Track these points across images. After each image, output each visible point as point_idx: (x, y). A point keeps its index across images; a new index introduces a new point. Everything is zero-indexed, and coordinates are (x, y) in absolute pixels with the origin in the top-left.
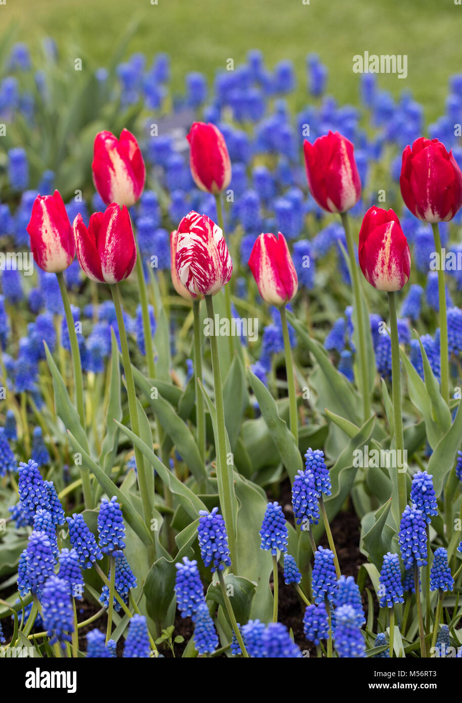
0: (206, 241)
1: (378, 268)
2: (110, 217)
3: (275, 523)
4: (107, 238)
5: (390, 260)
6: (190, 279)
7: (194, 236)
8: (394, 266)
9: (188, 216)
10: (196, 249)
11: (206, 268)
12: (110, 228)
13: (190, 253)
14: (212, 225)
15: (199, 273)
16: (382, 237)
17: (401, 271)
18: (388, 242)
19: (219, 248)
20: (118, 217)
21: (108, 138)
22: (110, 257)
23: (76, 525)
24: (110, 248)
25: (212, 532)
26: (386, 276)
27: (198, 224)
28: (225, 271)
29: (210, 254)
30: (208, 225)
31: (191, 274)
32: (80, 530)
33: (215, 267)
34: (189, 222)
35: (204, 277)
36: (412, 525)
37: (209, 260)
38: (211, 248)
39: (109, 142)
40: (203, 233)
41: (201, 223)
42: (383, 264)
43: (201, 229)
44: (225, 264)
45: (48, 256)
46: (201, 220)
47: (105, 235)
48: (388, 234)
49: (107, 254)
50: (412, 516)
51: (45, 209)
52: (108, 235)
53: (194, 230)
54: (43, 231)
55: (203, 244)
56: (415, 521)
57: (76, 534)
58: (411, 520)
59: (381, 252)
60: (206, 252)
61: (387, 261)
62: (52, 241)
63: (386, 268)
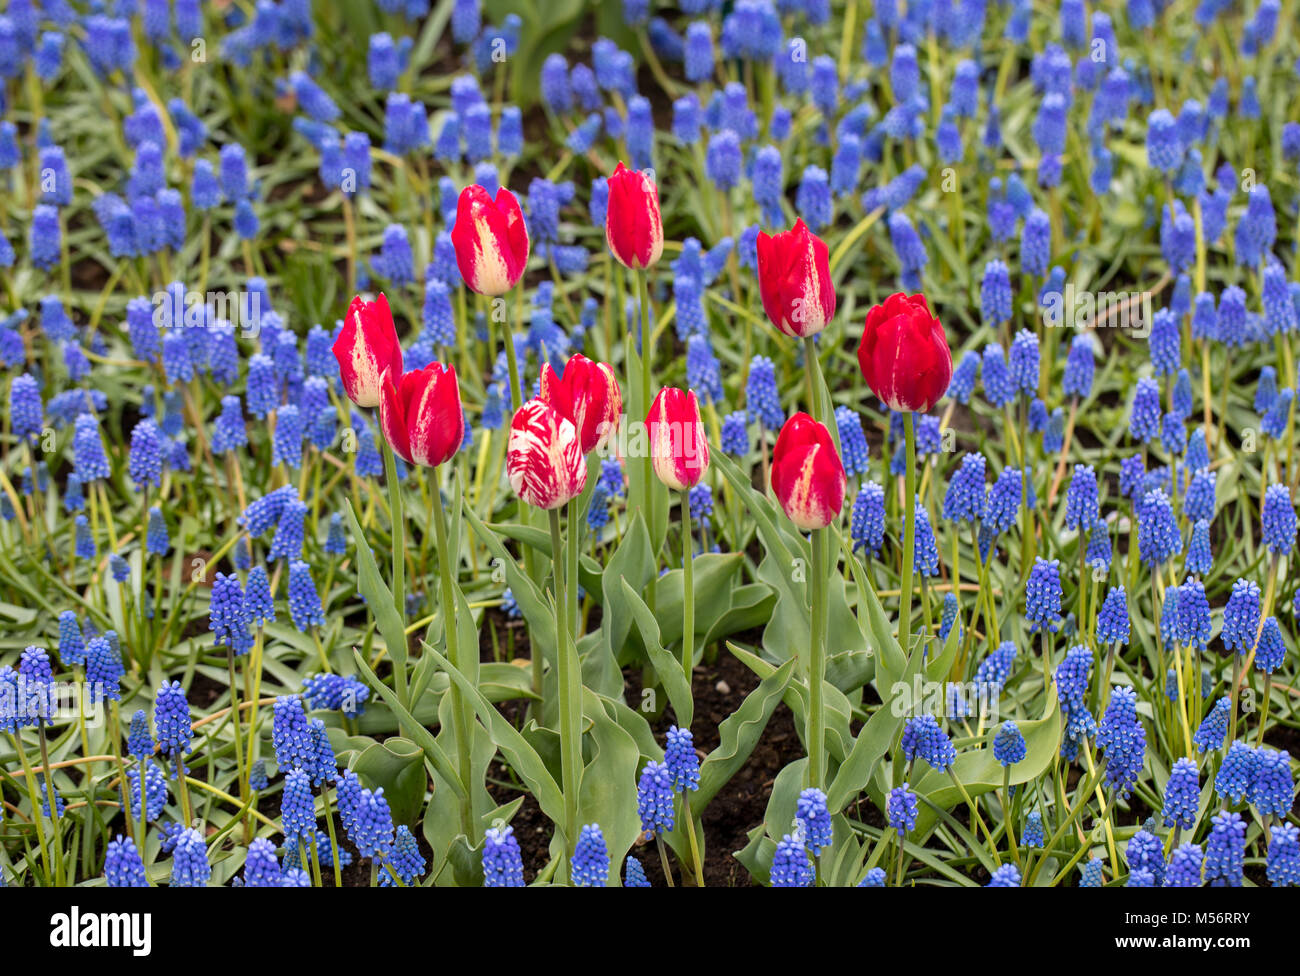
0: (546, 445)
1: (793, 501)
2: (425, 385)
3: (590, 854)
4: (420, 412)
5: (810, 495)
6: (523, 489)
7: (530, 436)
8: (814, 504)
9: (527, 407)
10: (532, 454)
11: (546, 480)
12: (425, 399)
13: (524, 459)
14: (558, 422)
15: (535, 484)
16: (801, 464)
17: (825, 508)
18: (808, 469)
19: (566, 453)
20: (436, 386)
21: (476, 199)
22: (422, 438)
23: (346, 789)
24: (422, 426)
25: (499, 861)
26: (803, 514)
27: (538, 421)
28: (573, 484)
29: (552, 463)
30: (552, 423)
31: (525, 485)
32: (350, 795)
33: (559, 480)
34: (528, 415)
35: (543, 491)
36: (788, 863)
37: (551, 471)
38: (555, 455)
39: (476, 205)
40: (545, 435)
41: (542, 420)
42: (800, 498)
43: (542, 428)
44: (573, 475)
45: (359, 389)
46: (543, 416)
47: (418, 408)
48: (809, 461)
49: (419, 433)
50: (789, 852)
51: (359, 325)
52: (422, 407)
53: (532, 429)
54: (355, 355)
55: (544, 448)
56: (792, 859)
57: (345, 800)
58: (787, 857)
59: (798, 482)
60: (546, 459)
61: (805, 495)
62: (366, 370)
63: (803, 503)
